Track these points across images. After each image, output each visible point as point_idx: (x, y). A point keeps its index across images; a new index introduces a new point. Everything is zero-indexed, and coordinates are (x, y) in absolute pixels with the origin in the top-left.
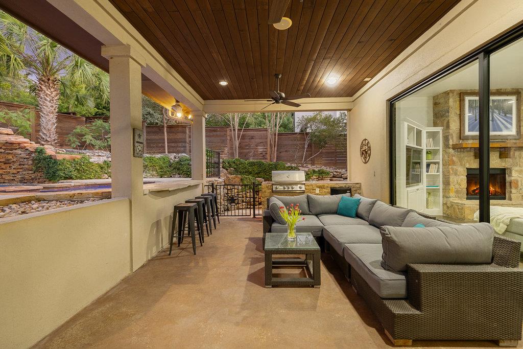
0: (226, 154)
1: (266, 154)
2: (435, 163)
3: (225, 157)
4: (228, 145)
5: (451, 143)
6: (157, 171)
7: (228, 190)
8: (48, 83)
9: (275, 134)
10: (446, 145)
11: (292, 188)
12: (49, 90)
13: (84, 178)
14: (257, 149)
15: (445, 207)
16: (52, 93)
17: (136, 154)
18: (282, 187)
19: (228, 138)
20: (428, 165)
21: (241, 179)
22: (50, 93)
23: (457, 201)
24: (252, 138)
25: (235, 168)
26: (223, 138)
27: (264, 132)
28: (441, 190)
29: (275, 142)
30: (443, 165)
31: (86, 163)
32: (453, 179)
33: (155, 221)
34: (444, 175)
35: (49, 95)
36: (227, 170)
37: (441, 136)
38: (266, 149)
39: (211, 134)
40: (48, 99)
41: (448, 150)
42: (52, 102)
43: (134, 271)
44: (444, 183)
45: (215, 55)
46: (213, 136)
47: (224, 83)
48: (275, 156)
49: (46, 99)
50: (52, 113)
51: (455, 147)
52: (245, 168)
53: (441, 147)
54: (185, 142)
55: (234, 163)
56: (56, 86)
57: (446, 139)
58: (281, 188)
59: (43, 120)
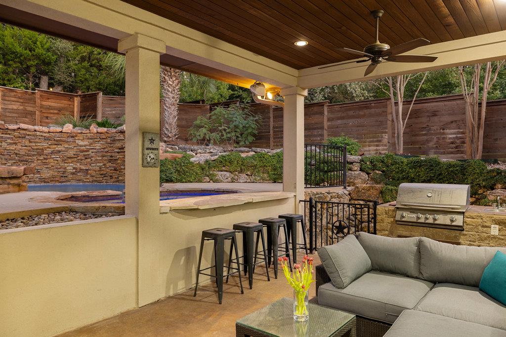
0: (386, 146)
1: (464, 143)
3: (384, 150)
4: (389, 130)
6: (268, 173)
7: (356, 208)
8: (170, 72)
9: (480, 104)
11: (435, 219)
12: (171, 80)
13: (184, 180)
14: (444, 134)
16: (173, 83)
17: (145, 164)
18: (414, 215)
19: (390, 117)
21: (381, 192)
22: (171, 83)
24: (434, 114)
25: (383, 171)
26: (381, 119)
27: (458, 102)
29: (480, 119)
31: (187, 163)
33: (184, 247)
35: (171, 85)
36: (368, 174)
38: (463, 133)
39: (361, 113)
40: (170, 90)
42: (173, 92)
43: (140, 306)
45: (252, 12)
46: (364, 116)
47: (301, 43)
48: (480, 148)
49: (168, 91)
50: (174, 105)
52: (402, 171)
54: (322, 128)
55: (382, 162)
56: (177, 74)
58: (410, 216)
59: (166, 113)
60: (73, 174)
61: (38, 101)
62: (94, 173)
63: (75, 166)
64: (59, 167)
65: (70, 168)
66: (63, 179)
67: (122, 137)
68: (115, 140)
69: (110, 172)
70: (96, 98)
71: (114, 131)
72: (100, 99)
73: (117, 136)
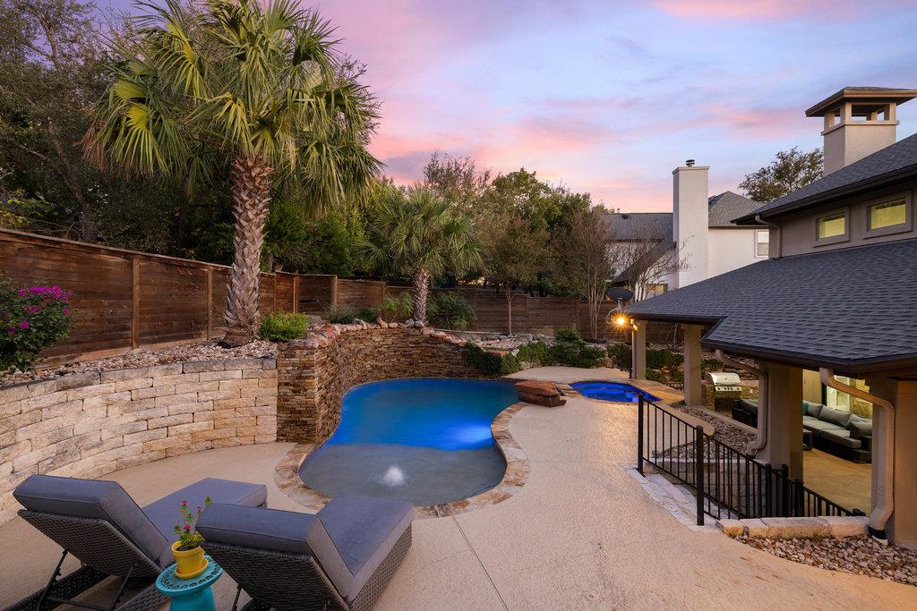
60: (370, 372)
62: (387, 369)
63: (372, 364)
64: (362, 366)
65: (368, 365)
66: (364, 378)
67: (417, 332)
68: (408, 335)
69: (404, 367)
70: (329, 281)
71: (406, 326)
72: (336, 283)
73: (411, 332)
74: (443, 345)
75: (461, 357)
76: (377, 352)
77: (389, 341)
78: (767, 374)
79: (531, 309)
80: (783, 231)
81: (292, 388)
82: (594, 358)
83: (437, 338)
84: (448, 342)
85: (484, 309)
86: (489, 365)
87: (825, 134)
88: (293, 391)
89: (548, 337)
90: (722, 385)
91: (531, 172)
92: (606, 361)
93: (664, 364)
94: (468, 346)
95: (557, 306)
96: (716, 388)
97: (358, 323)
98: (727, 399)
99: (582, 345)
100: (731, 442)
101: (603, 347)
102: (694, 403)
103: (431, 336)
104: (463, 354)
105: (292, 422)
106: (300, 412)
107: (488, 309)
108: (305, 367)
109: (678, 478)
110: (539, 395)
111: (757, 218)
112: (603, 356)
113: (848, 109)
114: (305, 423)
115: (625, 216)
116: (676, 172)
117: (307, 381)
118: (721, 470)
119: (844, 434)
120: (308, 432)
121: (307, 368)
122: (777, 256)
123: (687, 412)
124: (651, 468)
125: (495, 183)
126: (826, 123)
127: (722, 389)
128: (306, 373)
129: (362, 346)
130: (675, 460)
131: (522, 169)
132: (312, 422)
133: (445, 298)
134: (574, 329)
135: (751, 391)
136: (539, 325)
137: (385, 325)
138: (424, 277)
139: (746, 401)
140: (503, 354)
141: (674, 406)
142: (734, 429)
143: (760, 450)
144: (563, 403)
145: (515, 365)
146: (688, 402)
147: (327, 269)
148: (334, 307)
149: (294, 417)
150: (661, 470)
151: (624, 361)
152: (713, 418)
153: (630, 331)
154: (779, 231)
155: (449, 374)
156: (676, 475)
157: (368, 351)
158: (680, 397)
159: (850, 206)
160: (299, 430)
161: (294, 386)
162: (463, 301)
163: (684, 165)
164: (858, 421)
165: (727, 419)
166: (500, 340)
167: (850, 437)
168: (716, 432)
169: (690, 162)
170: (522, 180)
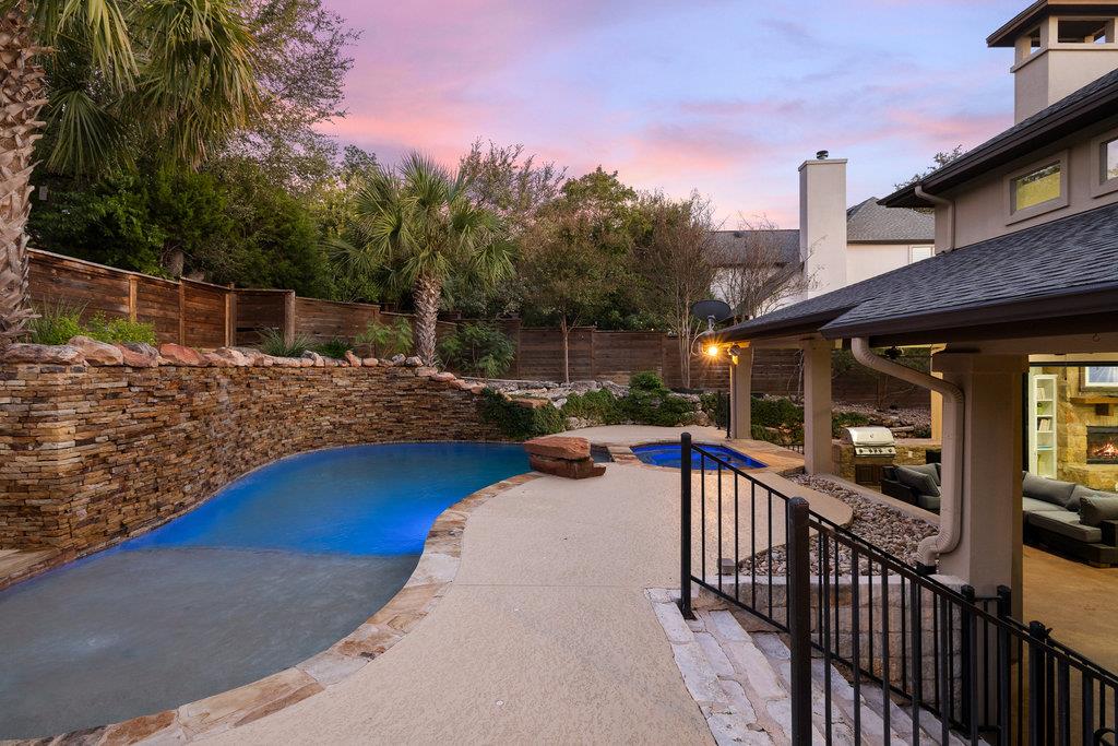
2: (1047, 419)
5: (1069, 395)
10: (1062, 397)
15: (1061, 473)
20: (1039, 419)
23: (1076, 466)
28: (1055, 452)
30: (1058, 422)
32: (1071, 439)
34: (1059, 435)
37: (1055, 386)
41: (1064, 404)
44: (1059, 444)
51: (1073, 401)
53: (1054, 399)
57: (1062, 390)
60: (328, 432)
61: (182, 300)
62: (360, 429)
63: (332, 420)
64: (312, 423)
65: (325, 422)
66: (318, 442)
67: (409, 373)
68: (395, 377)
69: (388, 425)
70: (281, 300)
71: (392, 364)
72: (293, 303)
73: (400, 372)
74: (449, 393)
75: (474, 409)
76: (343, 402)
77: (364, 386)
78: (962, 391)
79: (597, 348)
80: (957, 208)
81: (9, 439)
82: (680, 412)
83: (439, 381)
84: (455, 388)
85: (533, 348)
86: (516, 421)
87: (1016, 71)
88: (13, 447)
89: (619, 386)
90: (866, 446)
91: (610, 173)
92: (699, 417)
93: (783, 420)
94: (484, 393)
95: (634, 343)
96: (857, 450)
97: (309, 356)
98: (873, 467)
99: (664, 394)
100: (882, 535)
101: (696, 397)
102: (818, 470)
103: (431, 379)
104: (478, 405)
105: (10, 508)
106: (25, 488)
107: (538, 348)
108: (38, 398)
109: (769, 620)
110: (559, 459)
111: (918, 190)
112: (695, 410)
113: (1053, 27)
114: (36, 510)
115: (737, 234)
116: (803, 168)
117: (40, 425)
118: (864, 599)
119: (1069, 518)
120: (43, 527)
121: (42, 400)
122: (948, 248)
123: (807, 484)
124: (711, 599)
125: (564, 189)
126: (1018, 56)
127: (866, 452)
128: (41, 409)
129: (313, 392)
130: (763, 580)
131: (599, 169)
132: (51, 509)
133: (469, 330)
134: (658, 375)
135: (910, 454)
136: (608, 368)
137: (358, 361)
138: (431, 295)
139: (904, 467)
140: (535, 404)
141: (786, 474)
142: (887, 512)
143: (945, 554)
144: (600, 472)
145: (558, 420)
146: (810, 469)
147: (282, 282)
148: (290, 340)
149: (14, 498)
150: (732, 602)
151: (721, 415)
152: (850, 494)
153: (727, 364)
154: (950, 210)
155: (458, 436)
156: (766, 613)
157: (325, 400)
158: (799, 463)
159: (1070, 148)
160: (24, 526)
161: (13, 435)
162: (498, 335)
163: (814, 157)
164: (1091, 495)
165: (875, 497)
166: (548, 389)
167: (1081, 523)
168: (855, 518)
169: (822, 154)
170: (600, 184)
